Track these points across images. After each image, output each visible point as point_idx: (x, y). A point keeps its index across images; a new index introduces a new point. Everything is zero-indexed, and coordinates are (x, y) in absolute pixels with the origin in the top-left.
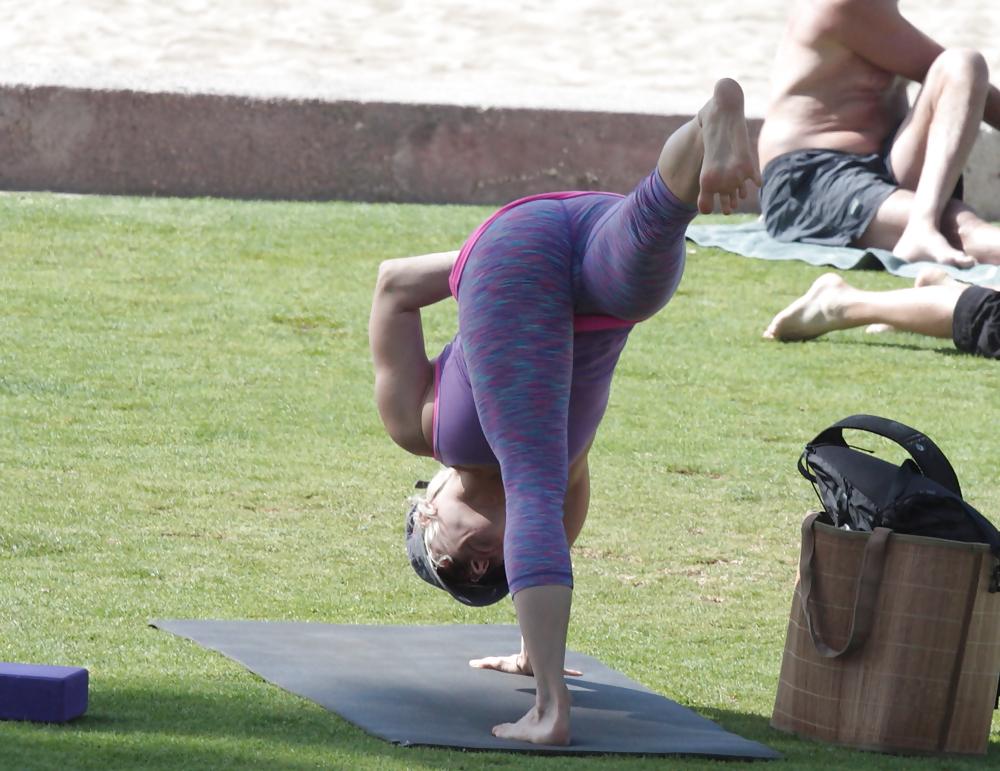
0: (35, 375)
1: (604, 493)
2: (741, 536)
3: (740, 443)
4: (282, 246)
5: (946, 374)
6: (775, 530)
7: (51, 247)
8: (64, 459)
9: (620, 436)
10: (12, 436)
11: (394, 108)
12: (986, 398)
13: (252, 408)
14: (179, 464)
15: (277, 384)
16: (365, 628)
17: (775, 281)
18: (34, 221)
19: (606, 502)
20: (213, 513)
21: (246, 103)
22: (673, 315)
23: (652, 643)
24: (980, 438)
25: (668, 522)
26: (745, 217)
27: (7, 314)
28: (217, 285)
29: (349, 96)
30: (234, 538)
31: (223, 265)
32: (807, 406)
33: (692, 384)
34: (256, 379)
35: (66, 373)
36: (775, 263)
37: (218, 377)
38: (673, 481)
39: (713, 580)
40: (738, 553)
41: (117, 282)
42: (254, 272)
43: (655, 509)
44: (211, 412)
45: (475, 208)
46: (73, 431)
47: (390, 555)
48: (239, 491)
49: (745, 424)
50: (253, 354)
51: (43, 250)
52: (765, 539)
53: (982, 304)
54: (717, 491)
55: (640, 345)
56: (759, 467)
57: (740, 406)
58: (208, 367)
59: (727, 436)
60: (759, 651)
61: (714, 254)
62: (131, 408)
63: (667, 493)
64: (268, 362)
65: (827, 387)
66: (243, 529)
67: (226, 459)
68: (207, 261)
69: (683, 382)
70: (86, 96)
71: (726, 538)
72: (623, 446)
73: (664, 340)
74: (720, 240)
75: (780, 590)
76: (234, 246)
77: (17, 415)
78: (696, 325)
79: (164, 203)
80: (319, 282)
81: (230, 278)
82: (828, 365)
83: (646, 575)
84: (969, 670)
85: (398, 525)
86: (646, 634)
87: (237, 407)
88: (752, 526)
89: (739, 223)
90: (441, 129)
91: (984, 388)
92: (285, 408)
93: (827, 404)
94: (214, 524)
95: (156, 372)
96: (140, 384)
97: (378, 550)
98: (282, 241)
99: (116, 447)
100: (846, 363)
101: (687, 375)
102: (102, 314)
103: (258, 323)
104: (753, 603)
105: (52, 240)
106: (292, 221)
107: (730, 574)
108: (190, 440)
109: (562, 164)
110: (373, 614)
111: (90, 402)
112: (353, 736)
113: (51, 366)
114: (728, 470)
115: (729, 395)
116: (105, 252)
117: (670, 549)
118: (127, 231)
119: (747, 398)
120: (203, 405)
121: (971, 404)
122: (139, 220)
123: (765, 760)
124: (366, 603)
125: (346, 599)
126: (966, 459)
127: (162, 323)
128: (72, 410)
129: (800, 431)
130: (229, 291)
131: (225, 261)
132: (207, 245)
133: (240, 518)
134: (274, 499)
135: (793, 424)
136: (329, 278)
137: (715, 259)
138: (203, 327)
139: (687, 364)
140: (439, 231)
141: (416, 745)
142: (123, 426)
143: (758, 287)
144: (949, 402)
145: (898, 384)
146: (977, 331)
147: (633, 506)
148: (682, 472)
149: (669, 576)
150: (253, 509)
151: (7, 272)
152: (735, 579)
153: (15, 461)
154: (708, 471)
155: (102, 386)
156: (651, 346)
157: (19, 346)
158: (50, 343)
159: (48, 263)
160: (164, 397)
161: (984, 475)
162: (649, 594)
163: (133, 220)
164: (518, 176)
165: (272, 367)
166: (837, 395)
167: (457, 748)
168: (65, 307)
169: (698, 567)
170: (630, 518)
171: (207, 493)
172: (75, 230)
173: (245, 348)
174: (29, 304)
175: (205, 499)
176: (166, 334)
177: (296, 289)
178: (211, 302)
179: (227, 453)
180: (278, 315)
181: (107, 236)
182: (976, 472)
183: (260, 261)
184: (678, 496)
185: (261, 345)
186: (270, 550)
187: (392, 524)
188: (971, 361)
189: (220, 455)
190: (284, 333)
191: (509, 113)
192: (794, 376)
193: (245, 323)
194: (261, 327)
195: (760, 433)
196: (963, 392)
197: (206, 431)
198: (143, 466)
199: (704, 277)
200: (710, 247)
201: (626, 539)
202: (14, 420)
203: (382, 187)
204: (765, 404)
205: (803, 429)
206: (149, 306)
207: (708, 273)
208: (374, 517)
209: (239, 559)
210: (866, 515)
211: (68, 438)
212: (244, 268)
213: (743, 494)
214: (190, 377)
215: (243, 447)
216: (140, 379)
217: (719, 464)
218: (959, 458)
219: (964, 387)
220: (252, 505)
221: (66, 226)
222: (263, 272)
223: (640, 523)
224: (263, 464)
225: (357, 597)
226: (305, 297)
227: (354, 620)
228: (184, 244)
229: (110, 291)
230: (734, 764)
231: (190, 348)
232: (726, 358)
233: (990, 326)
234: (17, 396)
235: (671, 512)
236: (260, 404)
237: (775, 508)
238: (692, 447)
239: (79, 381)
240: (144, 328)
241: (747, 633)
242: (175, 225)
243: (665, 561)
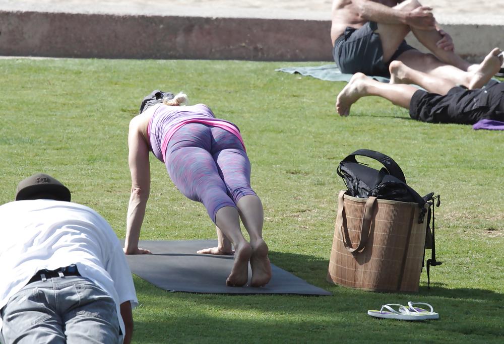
0: (20, 136)
1: (259, 182)
2: (316, 200)
3: (318, 160)
4: (127, 79)
5: (406, 129)
6: (331, 197)
7: (29, 80)
8: (31, 171)
9: (266, 158)
10: (9, 162)
11: (176, 18)
12: (422, 139)
13: (112, 149)
14: (80, 173)
15: (123, 138)
16: (157, 242)
17: (335, 90)
18: (22, 69)
19: (260, 187)
20: (94, 194)
21: (113, 18)
22: (291, 106)
23: (277, 246)
24: (419, 157)
25: (285, 194)
26: (322, 63)
27: (9, 110)
28: (98, 96)
29: (157, 14)
30: (102, 204)
31: (101, 87)
32: (346, 144)
33: (298, 135)
34: (114, 136)
35: (33, 135)
36: (335, 82)
37: (98, 135)
38: (288, 177)
39: (304, 219)
40: (315, 207)
41: (57, 95)
42: (114, 90)
43: (280, 189)
44: (94, 150)
45: (209, 61)
46: (35, 159)
47: (168, 210)
48: (105, 184)
49: (320, 152)
50: (112, 125)
51: (26, 82)
52: (326, 201)
53: (422, 99)
54: (307, 181)
55: (276, 119)
56: (325, 170)
57: (318, 144)
58: (94, 131)
59: (312, 157)
60: (323, 249)
61: (309, 79)
62: (61, 149)
63: (286, 182)
64: (119, 128)
65: (355, 135)
66: (106, 200)
67: (100, 170)
68: (95, 85)
69: (294, 134)
70: (46, 15)
71: (310, 201)
72: (268, 162)
73: (287, 116)
74: (312, 73)
75: (332, 222)
76: (106, 79)
77: (12, 153)
78: (300, 110)
79: (77, 60)
80: (142, 94)
81: (105, 93)
82: (356, 126)
83: (276, 217)
84: (410, 256)
85: (172, 198)
86: (275, 242)
87: (105, 148)
88: (321, 195)
89: (320, 66)
90: (196, 27)
91: (422, 135)
92: (125, 148)
93: (355, 143)
94: (94, 198)
95: (71, 133)
96: (65, 139)
97: (163, 208)
98: (127, 77)
99: (54, 166)
100: (363, 125)
101: (296, 131)
102: (50, 109)
103: (115, 112)
104: (321, 228)
105: (29, 78)
106: (131, 68)
107: (312, 216)
108: (85, 162)
109: (247, 41)
110: (160, 236)
111: (43, 147)
112: (150, 288)
113: (27, 132)
114: (312, 172)
115: (313, 140)
116: (51, 83)
117: (286, 206)
118: (61, 73)
119: (321, 141)
120: (90, 147)
121: (416, 142)
122: (66, 68)
123: (325, 295)
124: (157, 231)
125: (149, 229)
126: (413, 165)
127: (75, 112)
128: (35, 150)
129: (343, 154)
130: (104, 98)
131: (102, 85)
132: (95, 79)
133: (105, 195)
134: (119, 187)
135: (341, 151)
136: (146, 92)
137: (309, 81)
138: (92, 114)
139: (296, 126)
140: (193, 71)
141: (177, 292)
142: (57, 157)
143: (327, 94)
144: (406, 141)
145: (385, 133)
146: (419, 110)
147: (271, 188)
148: (293, 173)
149: (286, 218)
150: (111, 192)
151: (10, 91)
152: (313, 218)
153: (10, 172)
154: (304, 172)
155: (49, 140)
156: (281, 119)
157: (14, 124)
158: (27, 122)
159: (27, 87)
160: (74, 144)
161: (421, 172)
162: (277, 225)
163: (63, 69)
164: (229, 46)
165: (121, 131)
166: (359, 138)
167: (193, 293)
168: (34, 107)
169: (298, 213)
170: (269, 193)
171: (91, 185)
172: (39, 73)
173: (110, 123)
174: (19, 105)
175: (90, 187)
176: (76, 117)
177: (132, 97)
178: (96, 103)
179: (100, 167)
180: (124, 108)
181: (53, 76)
182: (417, 171)
183: (117, 86)
184: (290, 183)
185: (116, 121)
186: (117, 209)
187: (169, 197)
188: (417, 123)
189: (97, 169)
190: (126, 116)
191: (224, 20)
192: (341, 131)
193: (110, 112)
194: (117, 114)
195: (326, 156)
196: (413, 137)
197: (92, 158)
198: (64, 174)
199: (305, 89)
200: (307, 76)
201: (268, 202)
202: (10, 155)
203: (171, 53)
204: (329, 143)
205: (344, 153)
206: (70, 105)
207: (306, 87)
208: (161, 194)
209: (104, 213)
210: (365, 191)
211: (33, 162)
212: (110, 88)
213: (318, 182)
214: (86, 136)
215: (107, 165)
216: (65, 137)
217: (308, 169)
218: (410, 165)
219: (413, 135)
220: (110, 190)
221: (35, 71)
222: (118, 90)
223: (274, 195)
224: (115, 172)
225: (153, 229)
226: (135, 101)
227: (151, 238)
228: (85, 79)
229: (53, 99)
230: (311, 297)
231: (86, 123)
232: (313, 124)
233: (425, 108)
234: (12, 145)
235: (287, 191)
236: (115, 147)
237: (331, 188)
238: (297, 162)
239: (38, 138)
240: (67, 115)
241: (318, 242)
242: (81, 71)
243: (284, 211)
